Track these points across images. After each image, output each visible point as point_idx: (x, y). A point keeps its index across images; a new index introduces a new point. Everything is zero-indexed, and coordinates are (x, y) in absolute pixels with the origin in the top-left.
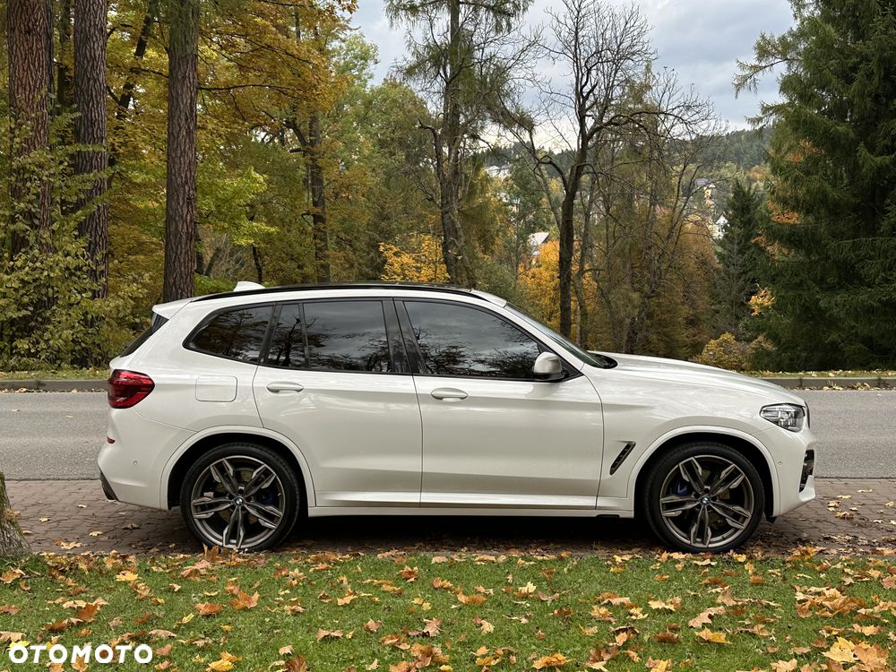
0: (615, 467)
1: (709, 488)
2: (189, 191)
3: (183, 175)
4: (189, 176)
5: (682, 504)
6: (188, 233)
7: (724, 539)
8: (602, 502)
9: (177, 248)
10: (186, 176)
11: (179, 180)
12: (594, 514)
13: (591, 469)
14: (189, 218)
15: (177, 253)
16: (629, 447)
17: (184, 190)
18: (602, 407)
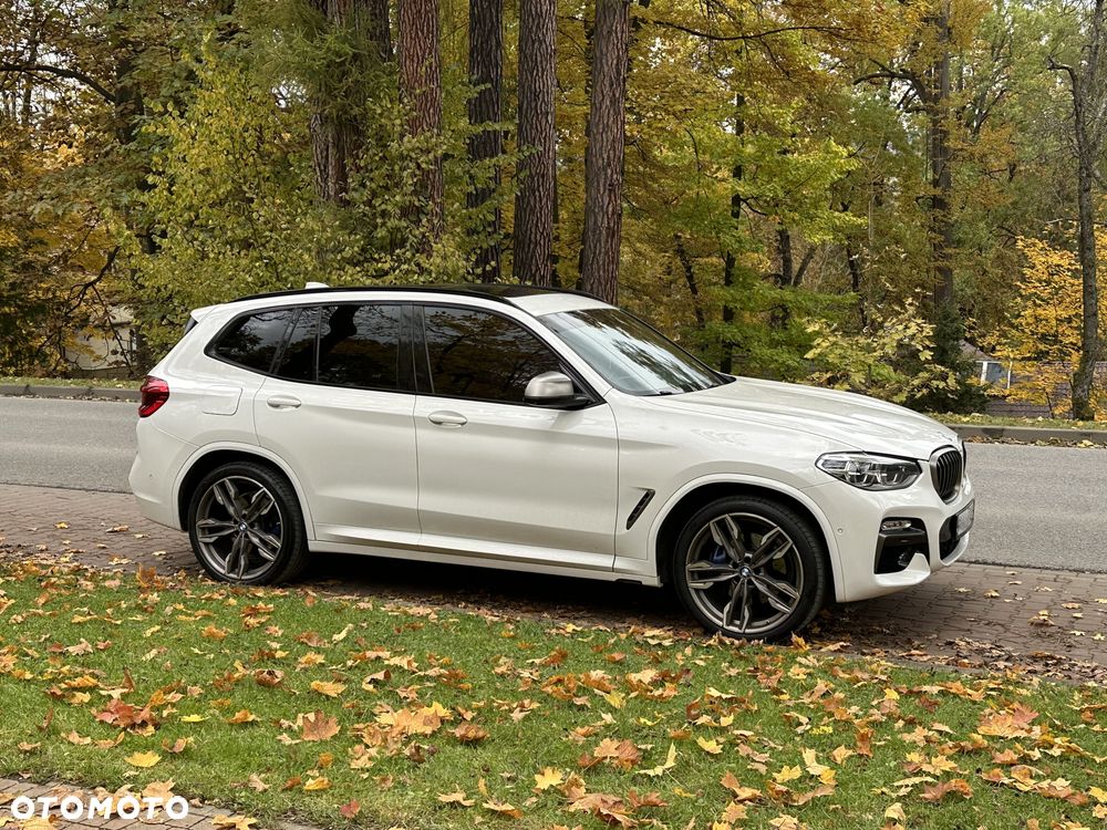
0: (632, 520)
1: (750, 556)
2: (612, 176)
3: (605, 156)
4: (612, 156)
5: (717, 573)
6: (609, 228)
7: (768, 624)
8: (620, 564)
9: (595, 247)
10: (608, 157)
11: (600, 161)
12: (613, 577)
13: (606, 522)
14: (610, 209)
15: (595, 253)
16: (649, 495)
17: (606, 174)
18: (619, 443)
